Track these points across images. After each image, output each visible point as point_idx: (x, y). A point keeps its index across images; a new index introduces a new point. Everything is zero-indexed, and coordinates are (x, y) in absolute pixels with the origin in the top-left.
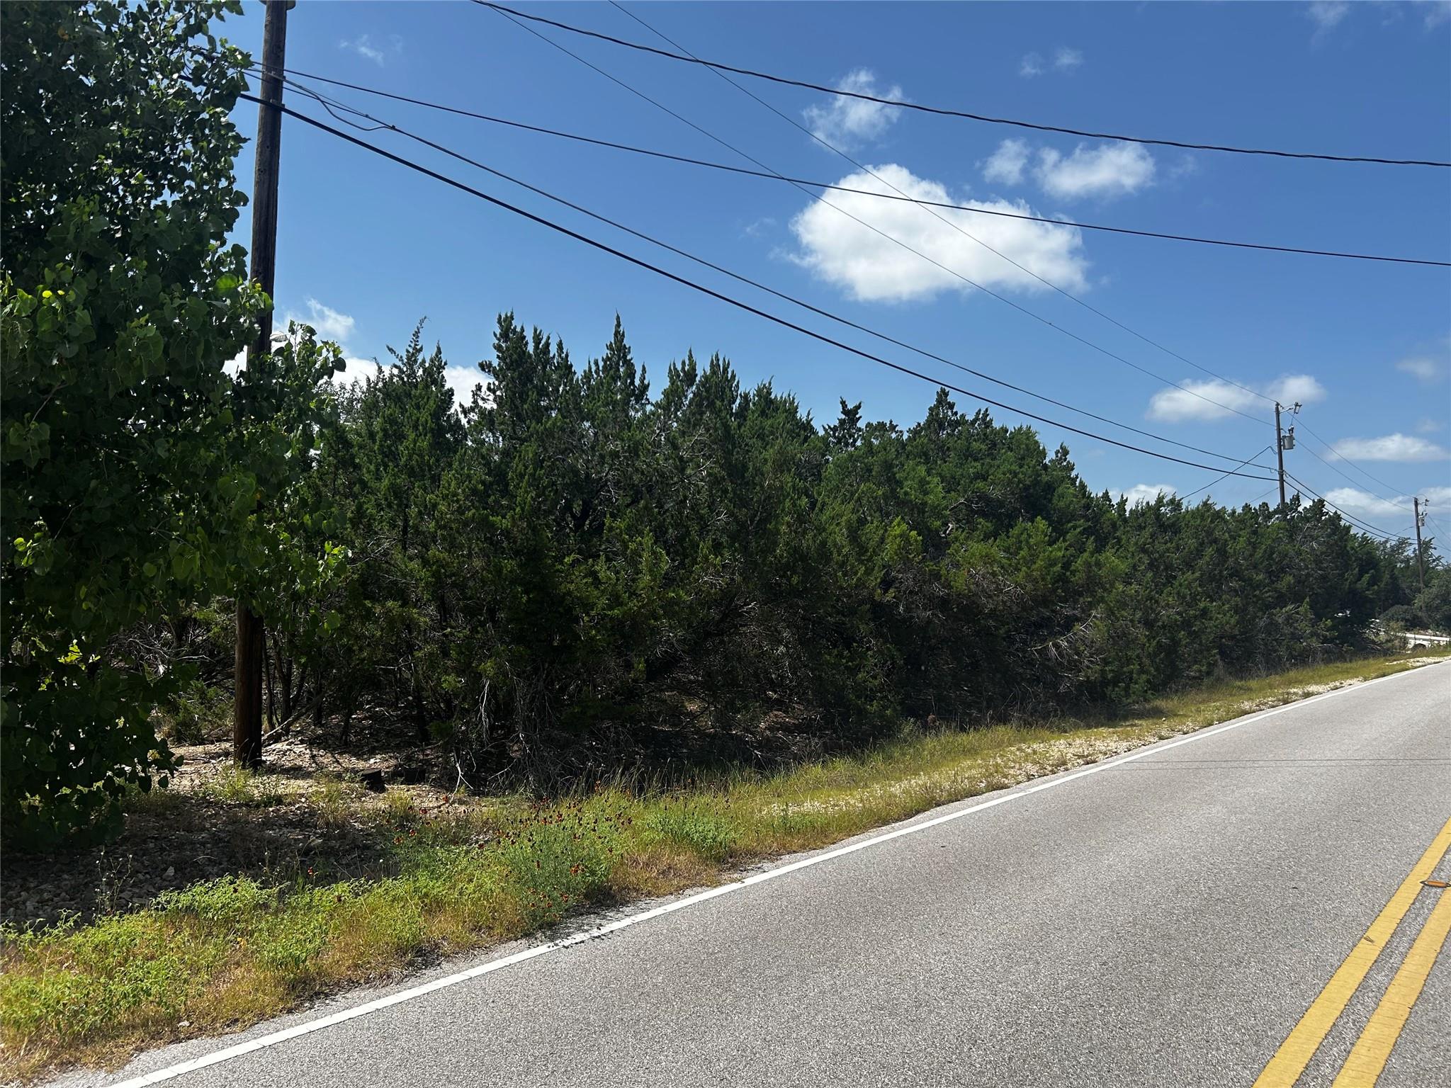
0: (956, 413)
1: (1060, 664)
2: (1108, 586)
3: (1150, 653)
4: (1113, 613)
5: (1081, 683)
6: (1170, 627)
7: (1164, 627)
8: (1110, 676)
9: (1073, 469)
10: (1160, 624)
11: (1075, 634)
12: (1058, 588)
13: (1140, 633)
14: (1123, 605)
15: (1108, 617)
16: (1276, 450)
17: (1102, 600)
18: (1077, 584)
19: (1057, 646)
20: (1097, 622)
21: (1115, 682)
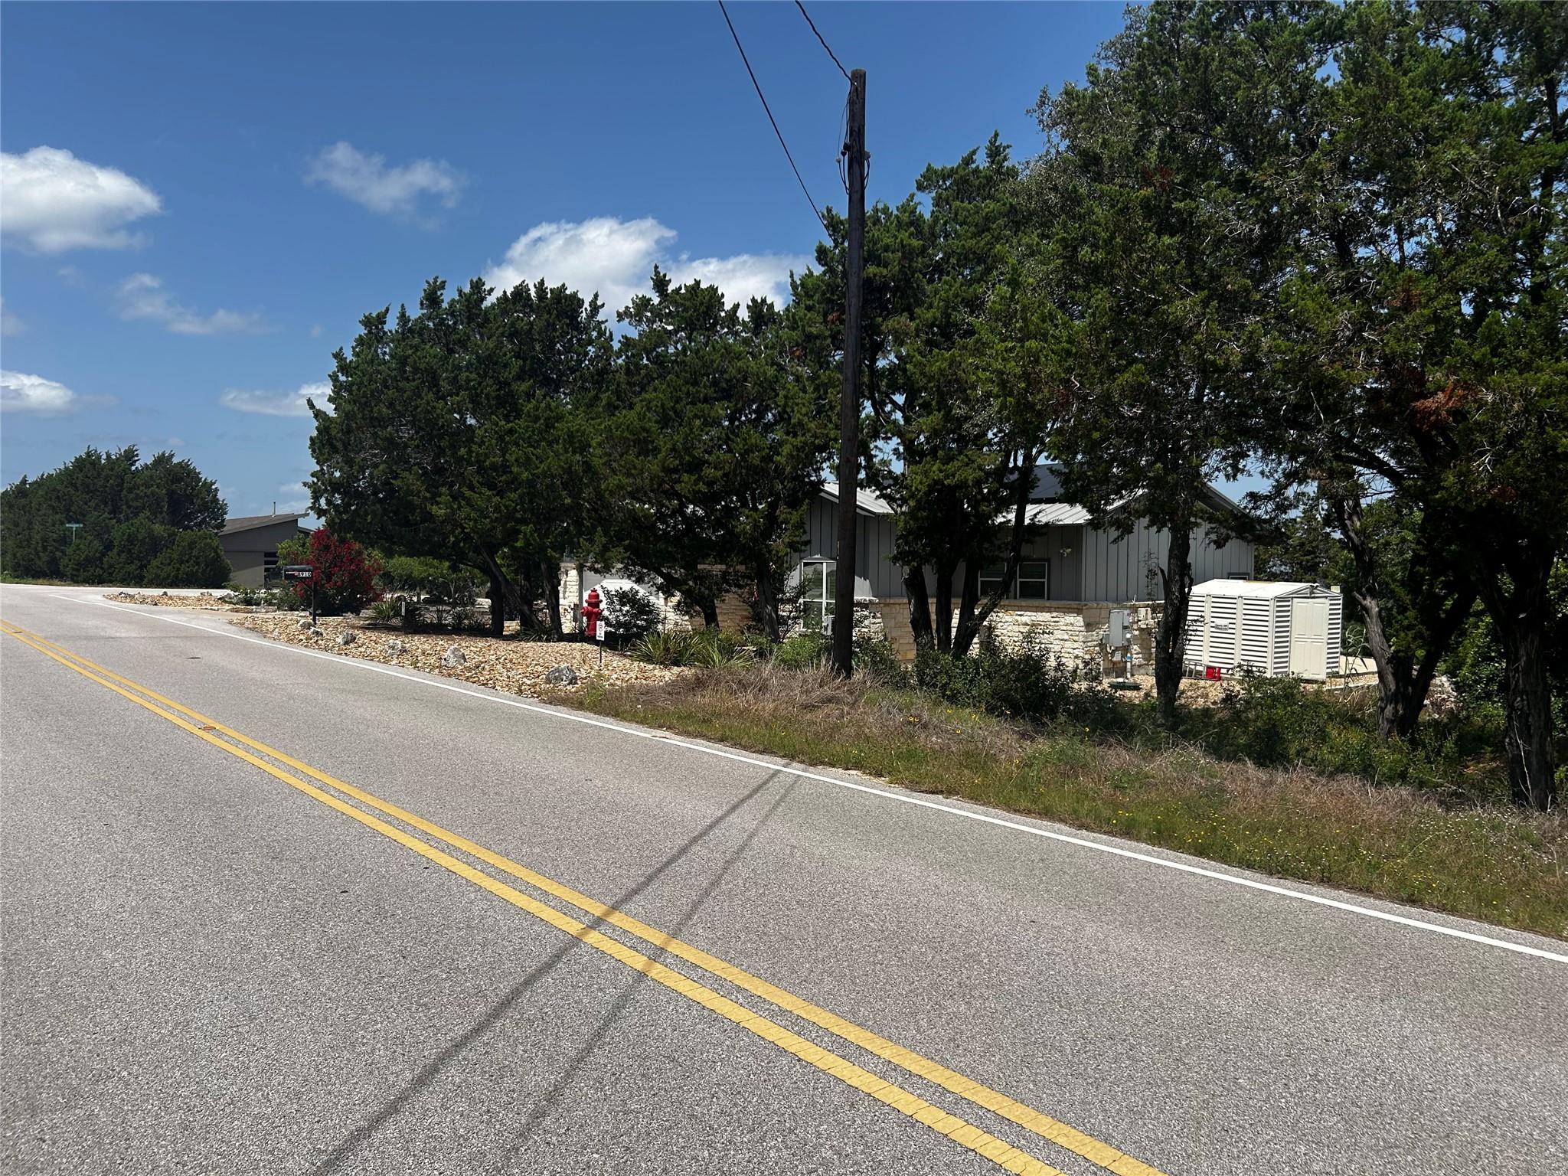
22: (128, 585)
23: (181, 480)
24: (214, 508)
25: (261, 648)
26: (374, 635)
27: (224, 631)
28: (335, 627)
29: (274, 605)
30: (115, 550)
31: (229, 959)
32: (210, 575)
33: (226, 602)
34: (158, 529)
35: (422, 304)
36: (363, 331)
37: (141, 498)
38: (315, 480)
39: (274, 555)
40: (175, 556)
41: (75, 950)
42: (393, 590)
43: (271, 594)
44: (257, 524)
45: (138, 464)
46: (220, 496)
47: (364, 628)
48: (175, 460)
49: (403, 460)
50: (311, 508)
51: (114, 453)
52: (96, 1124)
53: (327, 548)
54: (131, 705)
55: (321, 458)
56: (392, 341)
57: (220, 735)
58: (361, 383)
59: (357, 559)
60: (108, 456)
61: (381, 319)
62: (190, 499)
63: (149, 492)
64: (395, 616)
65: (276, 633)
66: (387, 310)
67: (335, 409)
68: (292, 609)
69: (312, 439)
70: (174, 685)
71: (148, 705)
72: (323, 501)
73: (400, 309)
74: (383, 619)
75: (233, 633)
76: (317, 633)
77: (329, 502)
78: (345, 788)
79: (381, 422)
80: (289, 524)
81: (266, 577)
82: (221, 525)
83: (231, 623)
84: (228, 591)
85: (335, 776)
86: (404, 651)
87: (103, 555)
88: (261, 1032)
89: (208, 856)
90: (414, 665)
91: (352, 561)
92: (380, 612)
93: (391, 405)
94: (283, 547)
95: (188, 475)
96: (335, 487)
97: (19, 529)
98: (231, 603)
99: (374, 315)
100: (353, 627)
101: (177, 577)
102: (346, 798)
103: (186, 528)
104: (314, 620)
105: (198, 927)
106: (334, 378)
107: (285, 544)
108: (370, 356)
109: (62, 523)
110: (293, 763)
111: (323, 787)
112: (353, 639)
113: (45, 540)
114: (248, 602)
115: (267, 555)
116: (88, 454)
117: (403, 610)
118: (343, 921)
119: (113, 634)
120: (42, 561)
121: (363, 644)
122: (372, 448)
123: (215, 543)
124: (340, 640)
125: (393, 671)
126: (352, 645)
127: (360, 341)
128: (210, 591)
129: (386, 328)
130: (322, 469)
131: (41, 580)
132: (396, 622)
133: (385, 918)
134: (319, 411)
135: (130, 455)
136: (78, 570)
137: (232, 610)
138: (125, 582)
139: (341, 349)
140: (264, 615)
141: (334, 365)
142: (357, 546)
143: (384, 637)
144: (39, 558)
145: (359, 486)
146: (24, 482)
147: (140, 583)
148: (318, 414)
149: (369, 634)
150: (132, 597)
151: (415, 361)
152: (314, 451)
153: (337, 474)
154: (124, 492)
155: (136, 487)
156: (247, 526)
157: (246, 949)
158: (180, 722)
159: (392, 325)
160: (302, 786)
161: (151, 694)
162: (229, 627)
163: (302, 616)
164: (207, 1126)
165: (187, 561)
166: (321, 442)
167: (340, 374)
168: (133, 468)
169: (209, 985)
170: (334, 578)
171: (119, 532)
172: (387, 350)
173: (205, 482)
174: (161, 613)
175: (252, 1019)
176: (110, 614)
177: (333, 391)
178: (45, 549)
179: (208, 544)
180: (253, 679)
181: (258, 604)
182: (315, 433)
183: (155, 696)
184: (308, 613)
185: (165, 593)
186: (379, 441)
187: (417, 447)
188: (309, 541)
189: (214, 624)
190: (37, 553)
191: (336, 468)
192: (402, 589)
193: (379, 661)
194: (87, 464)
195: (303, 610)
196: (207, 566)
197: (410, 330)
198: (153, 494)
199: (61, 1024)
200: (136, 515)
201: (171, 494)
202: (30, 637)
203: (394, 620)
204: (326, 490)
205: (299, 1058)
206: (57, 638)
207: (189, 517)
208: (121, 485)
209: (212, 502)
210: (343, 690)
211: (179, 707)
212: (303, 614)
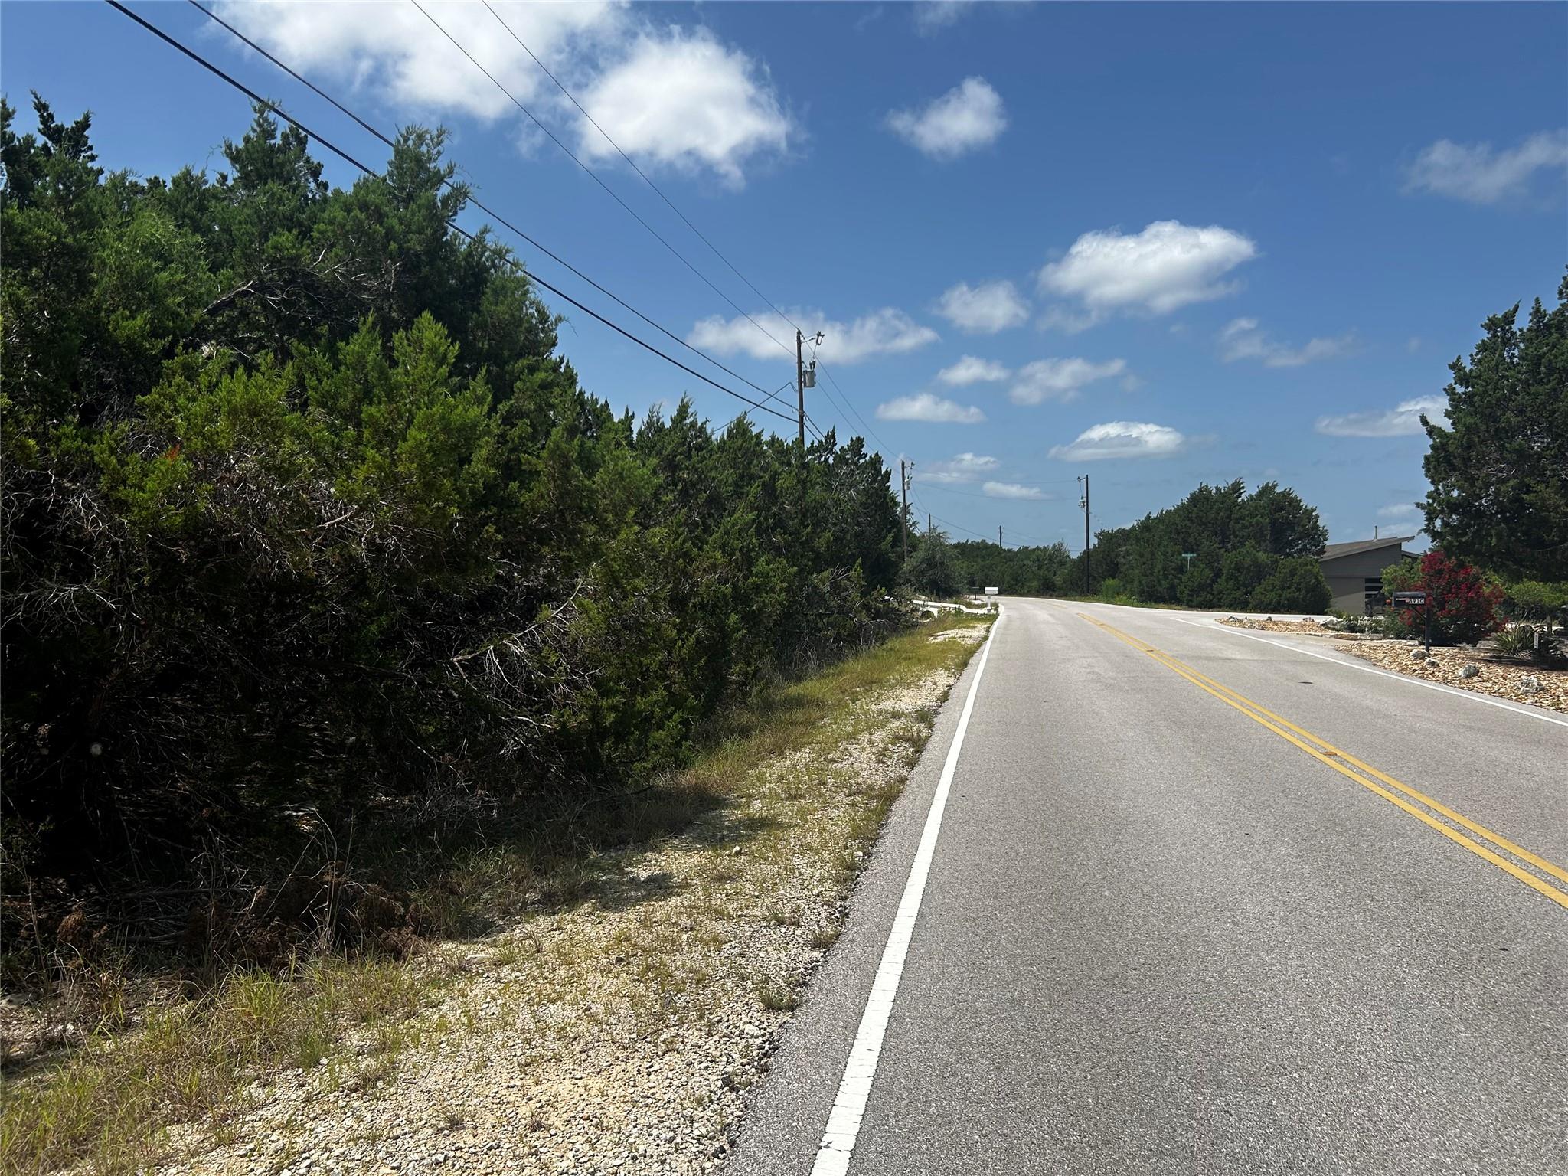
0: (325, 186)
1: (509, 693)
2: (610, 517)
3: (683, 659)
4: (618, 584)
5: (549, 737)
6: (713, 608)
7: (703, 606)
8: (610, 718)
9: (554, 344)
10: (697, 600)
11: (542, 627)
12: (485, 521)
13: (666, 619)
14: (634, 567)
15: (608, 591)
16: (797, 387)
17: (595, 552)
18: (535, 512)
19: (503, 654)
20: (587, 602)
21: (620, 733)
22: (1235, 611)
23: (1282, 509)
24: (1314, 535)
25: (1374, 676)
26: (1500, 670)
27: (1332, 657)
28: (1452, 658)
29: (1379, 632)
30: (1224, 577)
31: (1384, 991)
32: (1313, 602)
33: (1329, 628)
34: (1262, 556)
35: (1561, 293)
36: (1485, 335)
37: (1246, 527)
38: (1431, 501)
39: (1378, 580)
40: (1277, 583)
41: (1235, 945)
42: (1516, 619)
43: (1375, 621)
44: (1357, 550)
45: (1243, 496)
46: (1320, 523)
47: (1488, 661)
48: (1278, 490)
49: (1537, 472)
50: (1425, 531)
51: (1223, 486)
52: (1275, 1115)
53: (1440, 573)
54: (1255, 723)
55: (1436, 478)
56: (1523, 341)
57: (1342, 762)
58: (1485, 392)
59: (1473, 585)
60: (1218, 490)
61: (1509, 318)
62: (1291, 526)
63: (1254, 521)
64: (1523, 649)
65: (1386, 662)
66: (1516, 308)
67: (1452, 424)
68: (1399, 637)
69: (1427, 458)
70: (1290, 708)
71: (1268, 725)
72: (1438, 523)
73: (1533, 304)
74: (1508, 652)
75: (1339, 659)
76: (1433, 663)
77: (1445, 524)
78: (1489, 835)
79: (1510, 432)
80: (1392, 550)
81: (1367, 604)
82: (1322, 551)
83: (1337, 649)
84: (1332, 618)
85: (1474, 820)
86: (1541, 689)
87: (1214, 581)
88: (1429, 1075)
89: (1347, 882)
90: (1556, 705)
91: (1470, 589)
92: (1505, 643)
93: (1521, 412)
94: (1387, 572)
95: (1290, 504)
96: (1453, 507)
97: (1144, 560)
98: (1334, 629)
99: (1499, 316)
100: (1474, 660)
101: (1279, 602)
102: (1493, 847)
103: (1287, 555)
104: (1428, 650)
105: (1347, 951)
106: (1450, 391)
107: (1391, 569)
108: (1494, 363)
109: (1180, 554)
110: (1424, 799)
111: (1462, 831)
112: (1476, 673)
113: (1165, 569)
114: (1352, 629)
115: (1368, 580)
116: (1201, 490)
117: (1536, 643)
118: (1506, 981)
119: (1230, 656)
120: (1163, 588)
121: (1489, 679)
122: (1497, 461)
123: (1316, 570)
124: (1461, 672)
125: (1527, 711)
126: (1475, 679)
127: (1483, 347)
128: (1312, 616)
129: (1515, 328)
130: (1437, 489)
131: (1161, 605)
132: (1524, 655)
133: (1558, 989)
134: (1433, 427)
135: (1237, 488)
136: (1192, 596)
137: (1336, 637)
138: (1232, 607)
139: (1459, 357)
140: (1369, 643)
141: (1450, 377)
142: (1475, 570)
143: (1512, 673)
144: (1160, 585)
145: (1481, 504)
146: (1148, 517)
147: (1245, 608)
148: (1432, 431)
149: (1493, 667)
150: (1240, 621)
151: (1550, 361)
152: (1428, 470)
153: (1455, 493)
154: (1232, 523)
155: (1242, 518)
156: (1347, 551)
157: (1400, 984)
158: (1300, 744)
159: (1523, 322)
160: (1439, 826)
161: (1271, 715)
162: (1337, 653)
163: (1415, 647)
164: (1384, 1154)
165: (1289, 588)
166: (1437, 460)
167: (1457, 386)
168: (1240, 500)
169: (1367, 1012)
170: (1448, 607)
171: (1228, 560)
172: (1516, 352)
173: (1306, 510)
174: (1268, 637)
175: (1417, 1060)
176: (1222, 637)
177: (1451, 405)
178: (1166, 577)
179: (1310, 571)
180: (1368, 708)
181: (1362, 631)
182: (1429, 452)
183: (1276, 718)
184: (1417, 643)
185: (1270, 618)
186: (1506, 455)
187: (1555, 456)
188: (1418, 566)
189: (1321, 650)
190: (1159, 581)
191: (1454, 486)
192: (1527, 619)
193: (1510, 699)
194: (1201, 499)
195: (1411, 639)
196: (1307, 592)
197: (1547, 326)
198: (1258, 523)
199: (1232, 1011)
200: (1242, 544)
201: (1273, 522)
202: (1160, 655)
203: (1522, 653)
204: (1442, 511)
205: (1474, 1115)
206: (1182, 657)
207: (1291, 544)
208: (1229, 517)
209: (1313, 529)
210: (1471, 728)
211: (1298, 730)
212: (1411, 643)
